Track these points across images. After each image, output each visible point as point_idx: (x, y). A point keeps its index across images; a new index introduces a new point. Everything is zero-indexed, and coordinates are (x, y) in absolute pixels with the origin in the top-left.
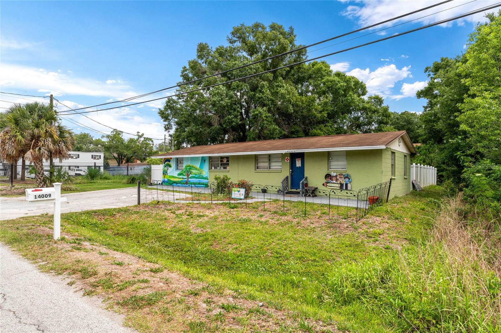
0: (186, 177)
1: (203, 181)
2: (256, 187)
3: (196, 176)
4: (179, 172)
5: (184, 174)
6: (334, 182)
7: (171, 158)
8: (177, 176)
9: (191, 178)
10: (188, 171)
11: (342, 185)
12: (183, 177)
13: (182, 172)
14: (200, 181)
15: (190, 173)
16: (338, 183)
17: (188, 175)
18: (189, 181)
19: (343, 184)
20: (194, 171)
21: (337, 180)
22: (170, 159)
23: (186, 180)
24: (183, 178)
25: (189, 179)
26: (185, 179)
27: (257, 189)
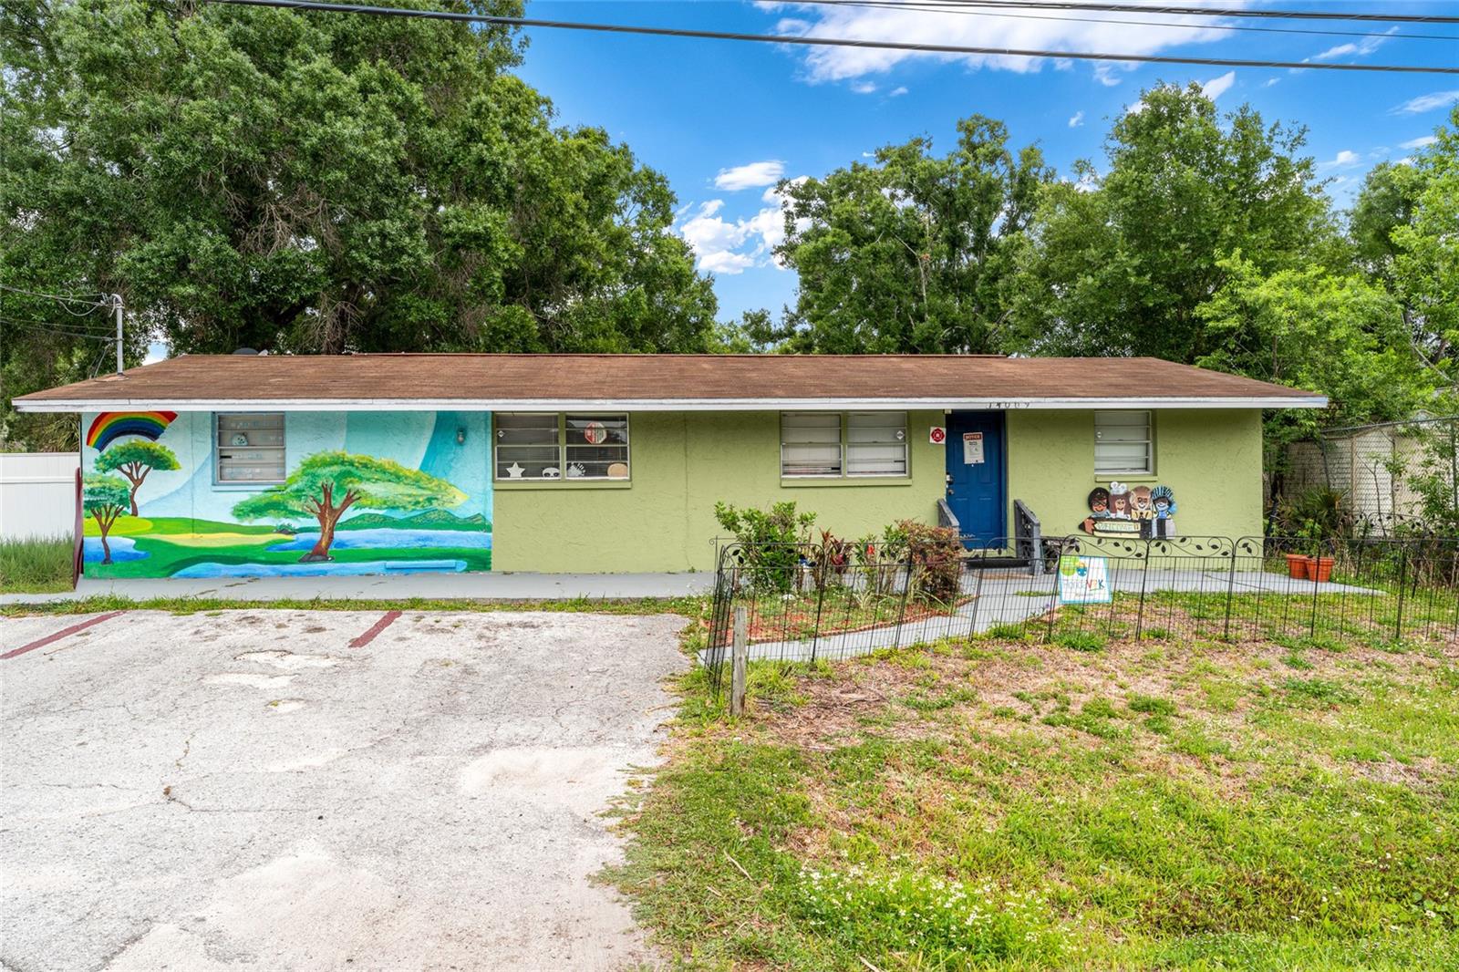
0: (314, 522)
1: (455, 537)
2: (1199, 547)
3: (398, 515)
4: (245, 497)
5: (295, 505)
6: (1121, 514)
7: (170, 416)
8: (235, 521)
9: (351, 525)
10: (327, 492)
11: (1145, 524)
12: (286, 522)
13: (276, 497)
14: (428, 539)
15: (349, 500)
16: (1132, 521)
17: (327, 513)
18: (341, 544)
19: (1150, 522)
20: (376, 489)
21: (1129, 509)
22: (160, 421)
23: (316, 536)
24: (283, 530)
25: (340, 535)
26: (303, 537)
27: (1200, 553)
